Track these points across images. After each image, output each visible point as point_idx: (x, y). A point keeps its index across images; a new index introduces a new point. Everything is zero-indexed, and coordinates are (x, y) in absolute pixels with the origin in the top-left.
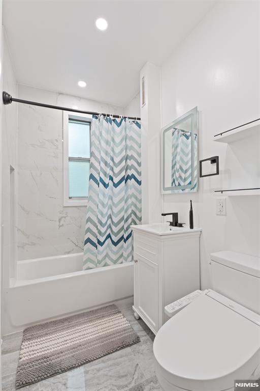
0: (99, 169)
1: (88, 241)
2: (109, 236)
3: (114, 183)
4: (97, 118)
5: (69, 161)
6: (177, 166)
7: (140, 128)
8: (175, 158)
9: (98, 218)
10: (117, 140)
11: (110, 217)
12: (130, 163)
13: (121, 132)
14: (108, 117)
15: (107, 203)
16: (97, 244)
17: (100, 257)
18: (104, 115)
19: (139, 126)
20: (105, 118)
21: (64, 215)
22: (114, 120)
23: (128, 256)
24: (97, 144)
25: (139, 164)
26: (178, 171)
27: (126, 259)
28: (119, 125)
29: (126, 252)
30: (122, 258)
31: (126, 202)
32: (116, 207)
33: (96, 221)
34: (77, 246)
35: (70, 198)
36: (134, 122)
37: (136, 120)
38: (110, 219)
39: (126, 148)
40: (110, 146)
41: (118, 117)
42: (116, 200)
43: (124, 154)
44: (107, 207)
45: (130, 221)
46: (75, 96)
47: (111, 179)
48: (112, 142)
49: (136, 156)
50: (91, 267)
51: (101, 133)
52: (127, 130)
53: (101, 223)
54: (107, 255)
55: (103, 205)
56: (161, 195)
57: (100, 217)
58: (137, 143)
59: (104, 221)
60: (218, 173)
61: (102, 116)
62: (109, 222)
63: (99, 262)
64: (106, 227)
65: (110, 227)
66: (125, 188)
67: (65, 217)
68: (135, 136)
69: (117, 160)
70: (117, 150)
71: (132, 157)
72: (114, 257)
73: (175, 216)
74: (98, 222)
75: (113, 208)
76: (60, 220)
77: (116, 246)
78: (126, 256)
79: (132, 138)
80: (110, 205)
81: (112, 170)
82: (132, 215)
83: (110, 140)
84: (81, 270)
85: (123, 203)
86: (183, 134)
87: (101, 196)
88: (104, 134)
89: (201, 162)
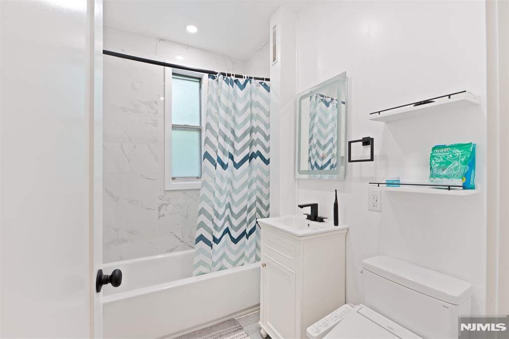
0: (217, 145)
1: (201, 238)
2: (227, 231)
3: (234, 163)
4: (214, 78)
5: (172, 129)
6: (314, 141)
7: (269, 91)
8: (312, 131)
9: (214, 209)
10: (240, 107)
11: (229, 206)
12: (255, 136)
13: (245, 97)
14: (228, 77)
15: (226, 189)
16: (213, 242)
17: (215, 259)
18: (224, 74)
19: (268, 89)
20: (225, 79)
21: (166, 202)
22: (236, 81)
23: (251, 256)
24: (214, 113)
25: (267, 138)
26: (315, 147)
27: (248, 260)
28: (242, 87)
29: (248, 250)
30: (244, 259)
31: (249, 187)
32: (237, 194)
33: (212, 213)
34: (182, 241)
35: (173, 179)
36: (261, 83)
37: (264, 81)
38: (228, 209)
39: (251, 117)
40: (230, 115)
41: (241, 77)
42: (237, 185)
43: (248, 125)
44: (225, 194)
45: (254, 211)
46: (181, 44)
47: (231, 157)
48: (233, 110)
49: (263, 127)
50: (204, 272)
51: (219, 98)
52: (253, 94)
53: (217, 214)
54: (224, 256)
55: (221, 191)
56: (296, 179)
57: (216, 207)
58: (264, 111)
59: (221, 212)
60: (372, 159)
61: (222, 76)
62: (228, 212)
63: (214, 264)
64: (223, 220)
65: (228, 219)
66: (249, 169)
67: (166, 205)
68: (262, 102)
69: (239, 133)
70: (240, 120)
71: (258, 129)
72: (234, 258)
73: (314, 207)
74: (215, 214)
75: (234, 195)
76: (160, 209)
77: (236, 244)
78: (248, 256)
79: (258, 105)
80: (229, 190)
81: (233, 145)
82: (257, 203)
83: (231, 107)
84: (191, 276)
85: (246, 189)
86: (322, 100)
87: (218, 181)
88: (223, 99)
89: (350, 143)
